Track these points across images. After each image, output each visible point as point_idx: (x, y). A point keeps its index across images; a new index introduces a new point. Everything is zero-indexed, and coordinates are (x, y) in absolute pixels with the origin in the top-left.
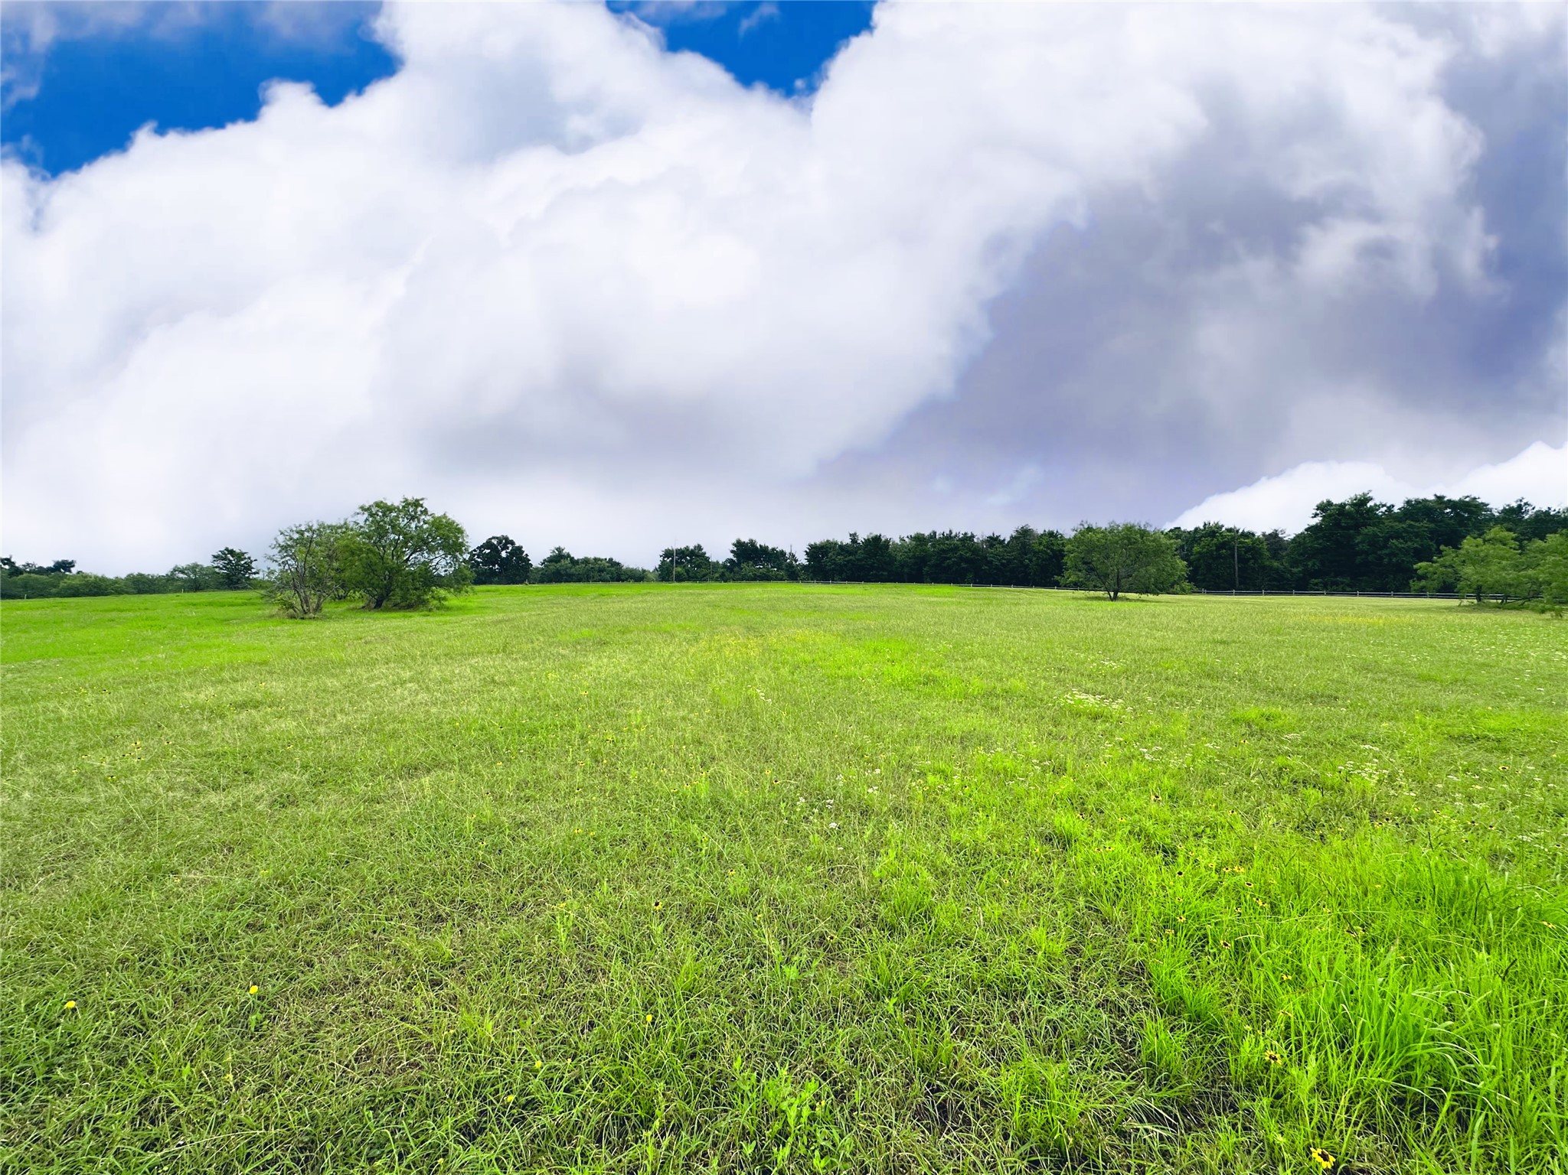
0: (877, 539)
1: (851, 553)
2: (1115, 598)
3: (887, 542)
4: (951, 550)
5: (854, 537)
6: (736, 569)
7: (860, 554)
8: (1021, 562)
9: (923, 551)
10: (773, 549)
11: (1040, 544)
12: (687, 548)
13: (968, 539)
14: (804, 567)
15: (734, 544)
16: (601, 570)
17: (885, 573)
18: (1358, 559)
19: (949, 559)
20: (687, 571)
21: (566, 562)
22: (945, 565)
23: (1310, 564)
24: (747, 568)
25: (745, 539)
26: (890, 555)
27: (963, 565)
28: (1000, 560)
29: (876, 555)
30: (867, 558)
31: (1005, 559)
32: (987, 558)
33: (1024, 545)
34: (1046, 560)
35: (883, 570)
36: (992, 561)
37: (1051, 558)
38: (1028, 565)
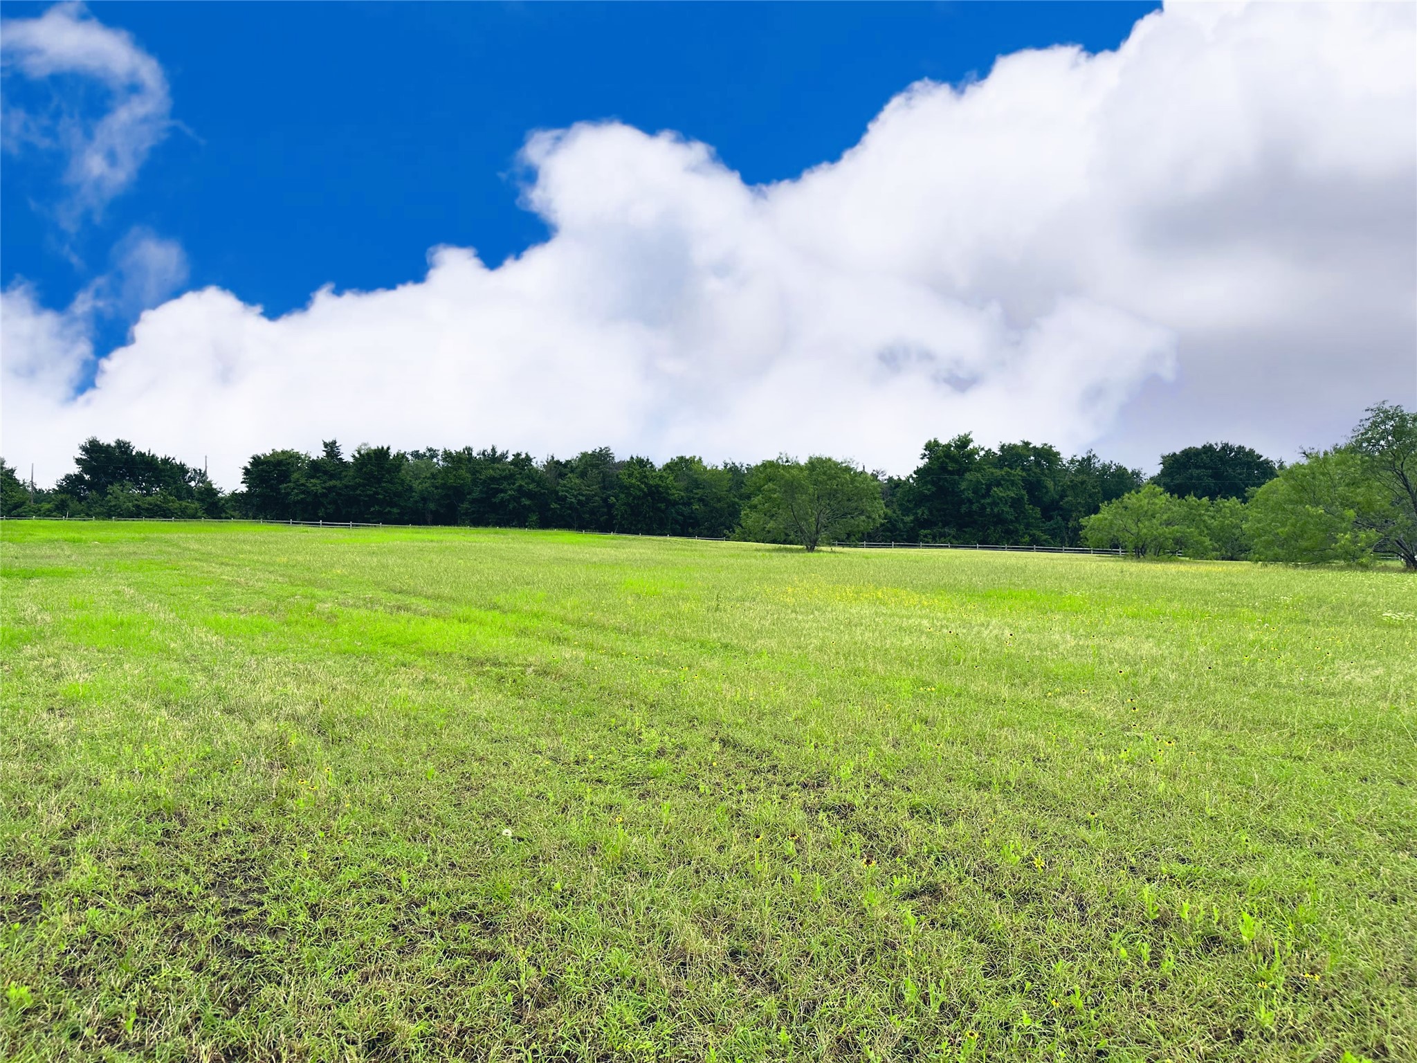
0: (382, 454)
1: (332, 476)
3: (400, 458)
4: (505, 478)
5: (331, 448)
7: (348, 478)
8: (605, 500)
9: (460, 477)
11: (630, 476)
13: (522, 462)
17: (395, 510)
18: (964, 509)
19: (504, 491)
22: (497, 500)
23: (919, 512)
25: (108, 439)
26: (403, 482)
27: (526, 502)
28: (576, 497)
29: (379, 481)
30: (364, 485)
31: (583, 495)
32: (558, 492)
33: (605, 476)
34: (639, 498)
35: (392, 504)
36: (566, 497)
37: (646, 495)
38: (614, 504)
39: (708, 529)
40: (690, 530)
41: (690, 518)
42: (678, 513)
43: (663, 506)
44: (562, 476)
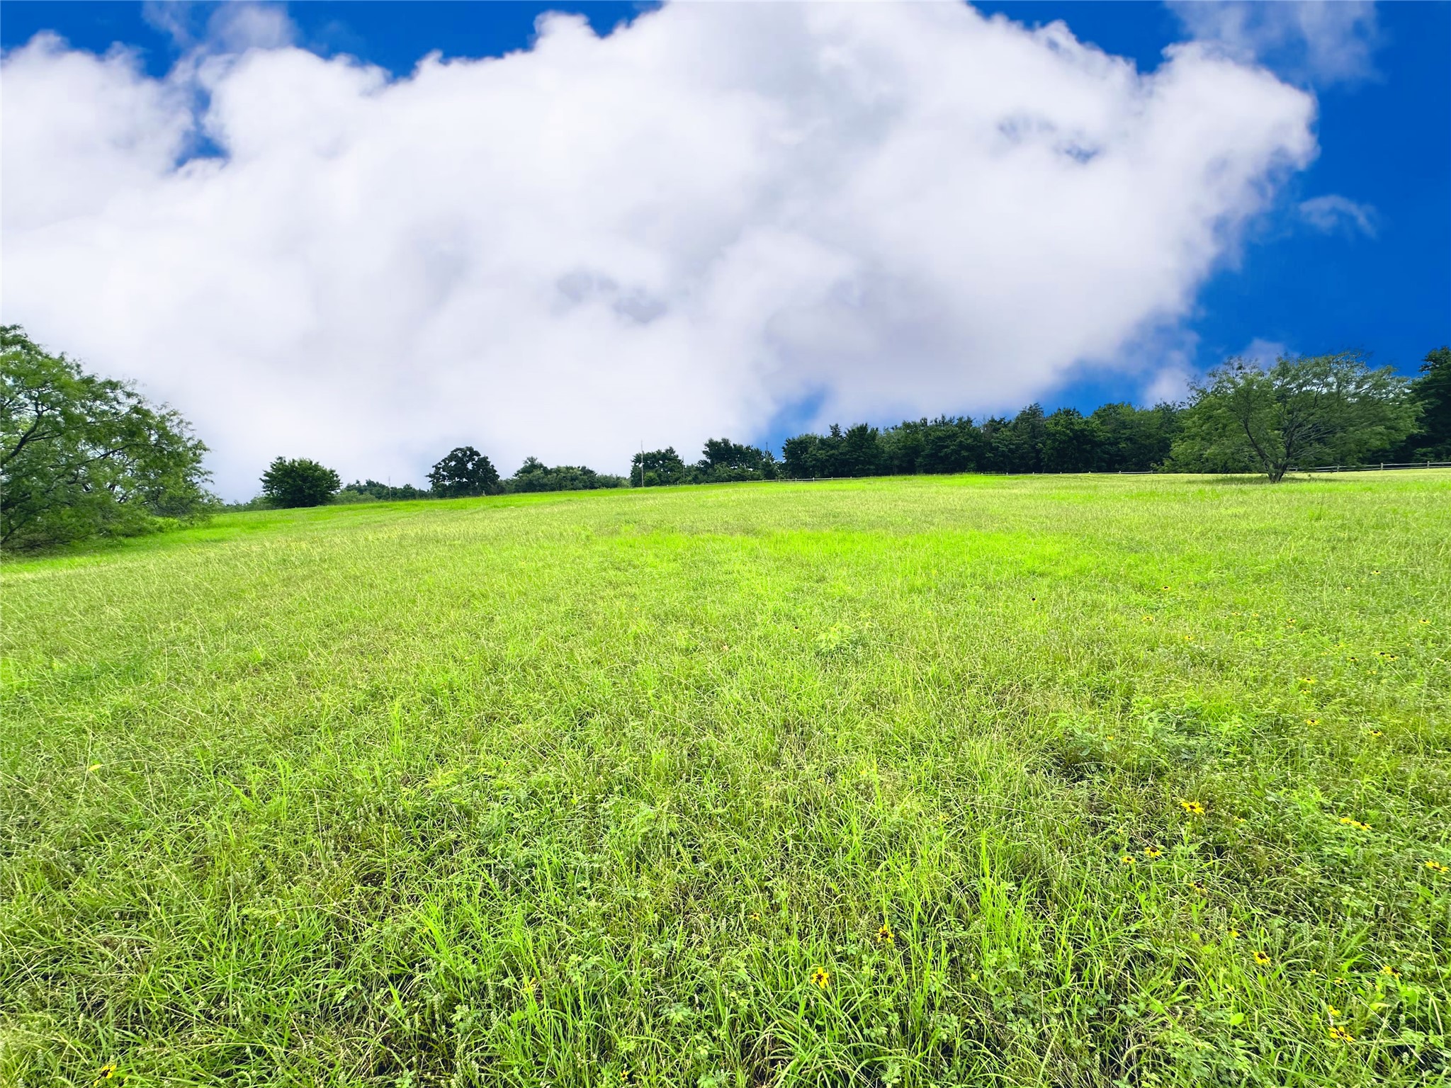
0: (863, 429)
1: (833, 448)
3: (875, 432)
4: (949, 437)
5: (835, 430)
6: (710, 471)
7: (844, 448)
8: (1033, 447)
9: (915, 439)
10: (748, 448)
11: (1056, 424)
12: (659, 452)
13: (965, 424)
14: (782, 466)
15: (706, 445)
16: (573, 479)
17: (872, 467)
19: (947, 447)
20: (659, 476)
21: (538, 472)
22: (942, 454)
24: (721, 468)
25: (718, 438)
26: (877, 447)
27: (965, 453)
28: (1007, 446)
29: (861, 447)
30: (852, 451)
31: (1013, 444)
32: (991, 444)
33: (1034, 427)
34: (1064, 442)
35: (870, 463)
36: (999, 447)
37: (1071, 439)
38: (1042, 449)
39: (1136, 464)
40: (1117, 466)
41: (1117, 455)
42: (1105, 453)
43: (1088, 447)
44: (996, 430)
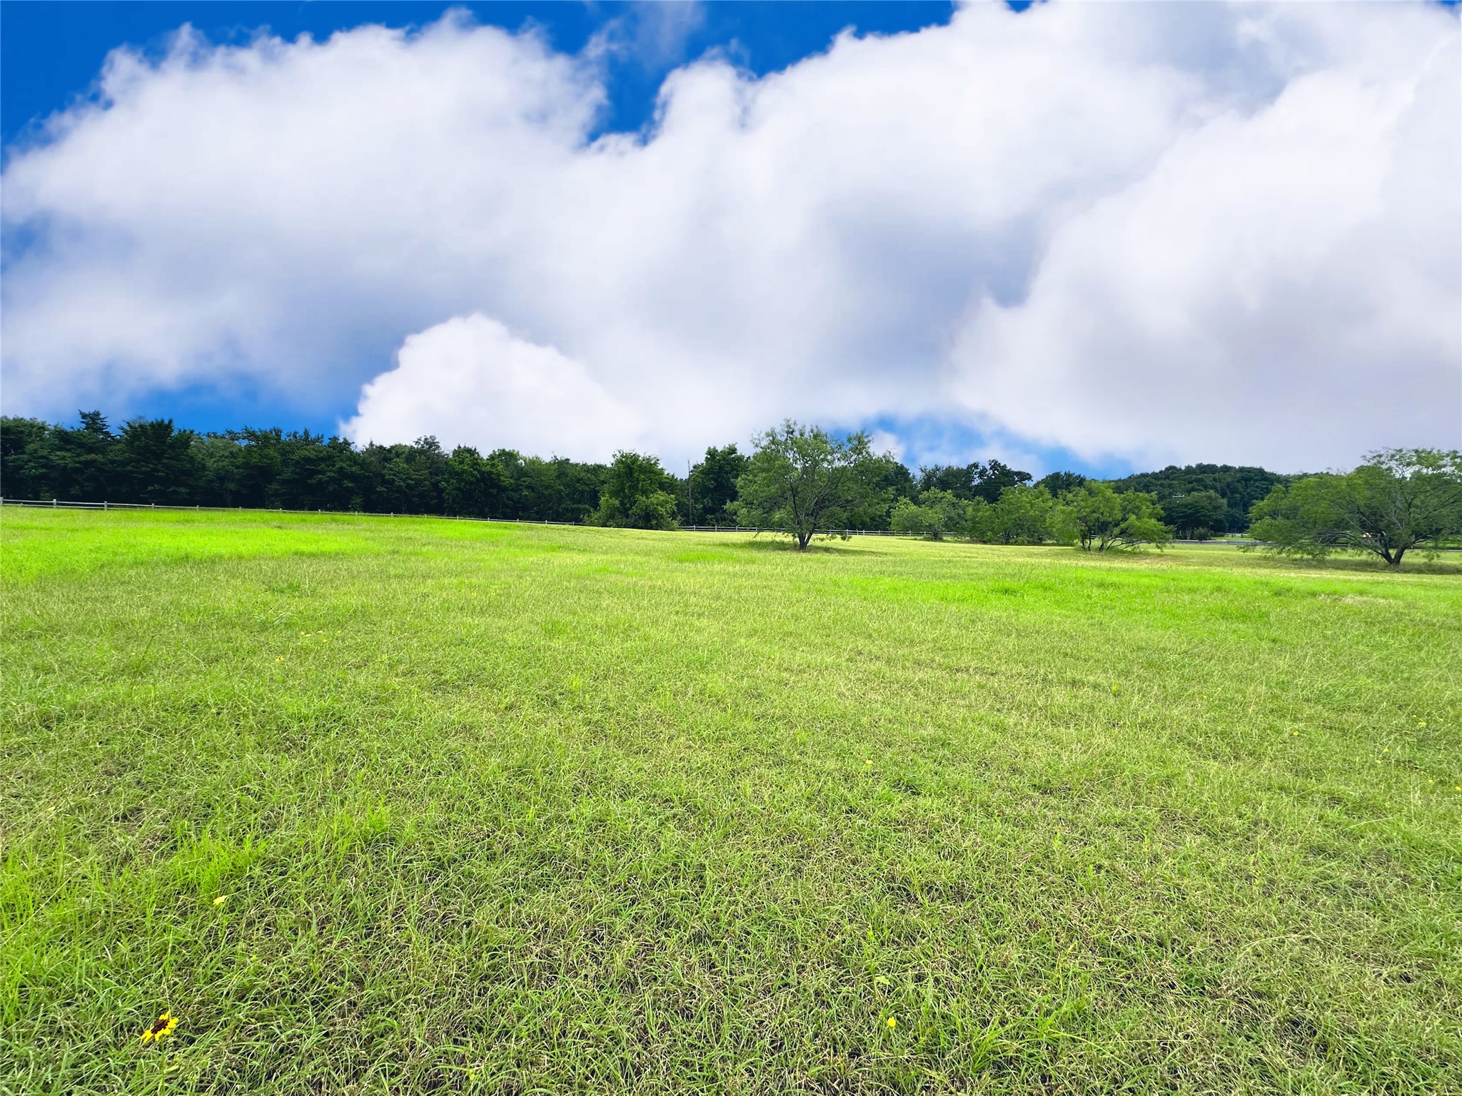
0: (162, 429)
1: (89, 449)
2: (803, 546)
3: (187, 435)
4: (322, 459)
5: (93, 420)
7: (117, 452)
8: (435, 485)
9: (266, 456)
13: (340, 446)
17: (183, 490)
26: (192, 460)
27: (349, 483)
28: (404, 480)
29: (157, 456)
30: (135, 461)
31: (411, 479)
32: (384, 476)
34: (471, 483)
35: (178, 483)
36: (394, 480)
37: (478, 481)
38: (445, 488)
39: (537, 513)
40: (520, 513)
41: (519, 502)
42: (508, 499)
43: (494, 491)
44: (386, 459)
